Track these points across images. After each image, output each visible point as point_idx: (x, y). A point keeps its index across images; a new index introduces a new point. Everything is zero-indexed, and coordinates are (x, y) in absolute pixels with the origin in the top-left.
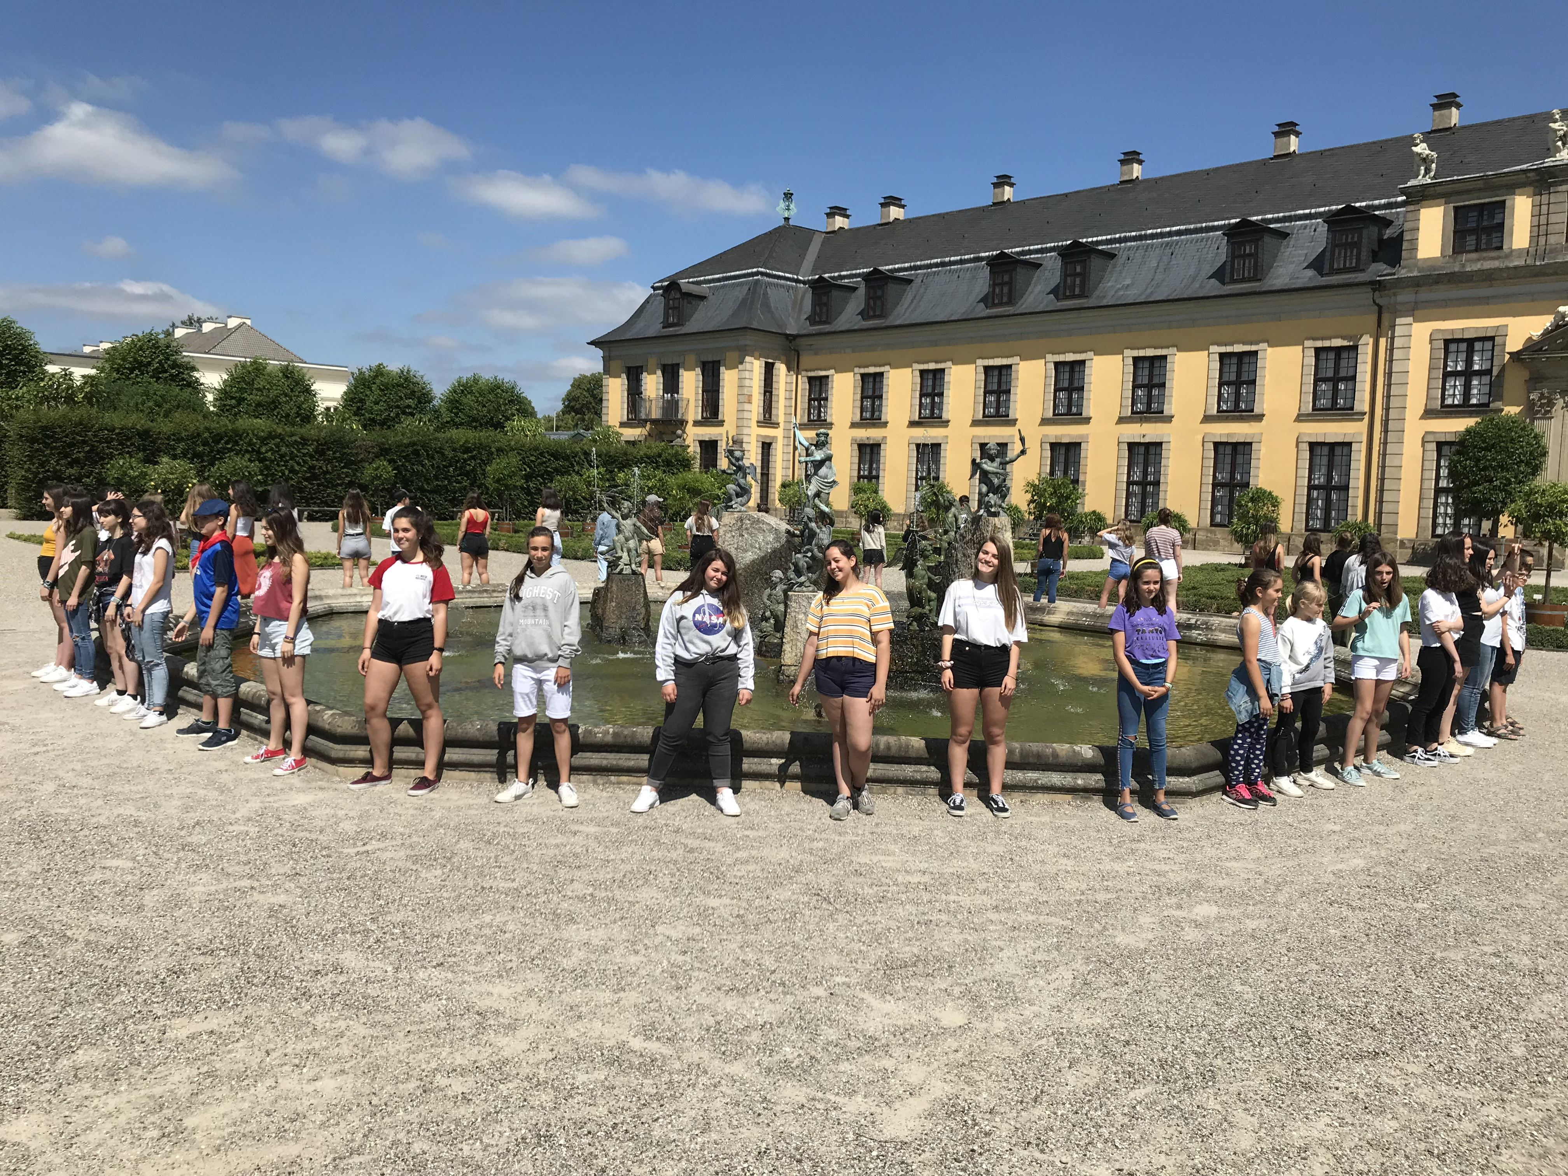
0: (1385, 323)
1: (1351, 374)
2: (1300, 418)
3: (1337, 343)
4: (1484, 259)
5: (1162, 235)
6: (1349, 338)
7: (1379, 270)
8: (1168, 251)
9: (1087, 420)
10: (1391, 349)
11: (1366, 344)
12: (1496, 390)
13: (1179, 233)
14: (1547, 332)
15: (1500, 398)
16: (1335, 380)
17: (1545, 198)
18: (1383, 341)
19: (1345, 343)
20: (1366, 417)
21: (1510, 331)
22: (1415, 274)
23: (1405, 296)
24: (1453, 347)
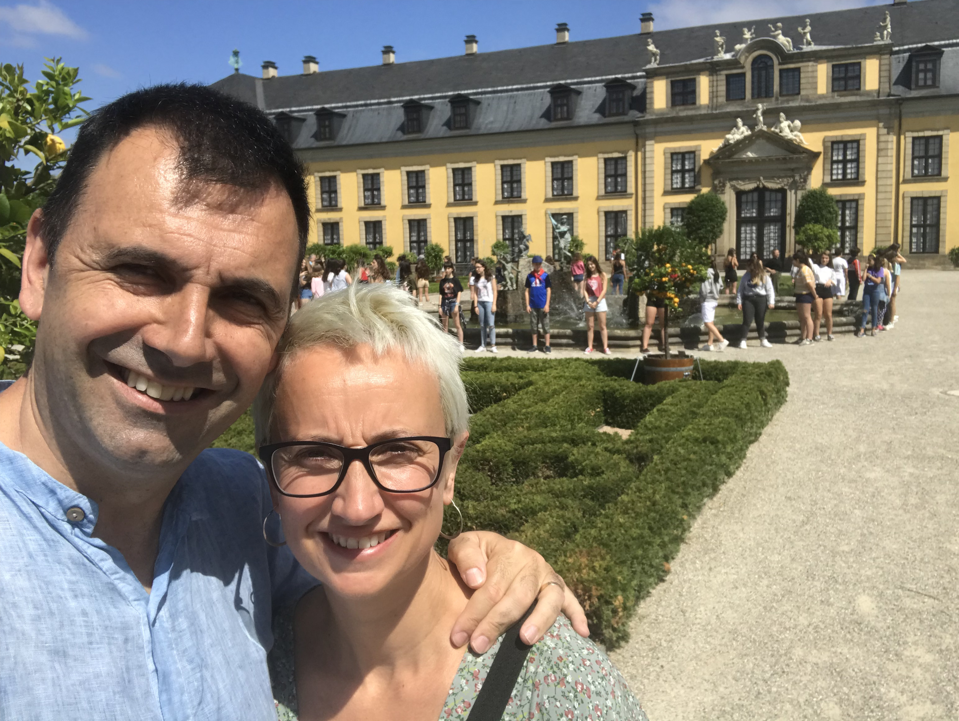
0: (640, 144)
1: (623, 172)
2: (599, 198)
3: (616, 155)
4: (688, 109)
5: (507, 91)
6: (622, 153)
7: (634, 115)
8: (513, 101)
9: (476, 203)
10: (644, 158)
11: (631, 156)
12: (697, 180)
13: (517, 90)
14: (720, 149)
15: (699, 183)
16: (616, 176)
17: (715, 78)
18: (639, 154)
19: (620, 155)
20: (634, 196)
21: (703, 148)
22: (654, 117)
23: (650, 130)
24: (675, 157)
